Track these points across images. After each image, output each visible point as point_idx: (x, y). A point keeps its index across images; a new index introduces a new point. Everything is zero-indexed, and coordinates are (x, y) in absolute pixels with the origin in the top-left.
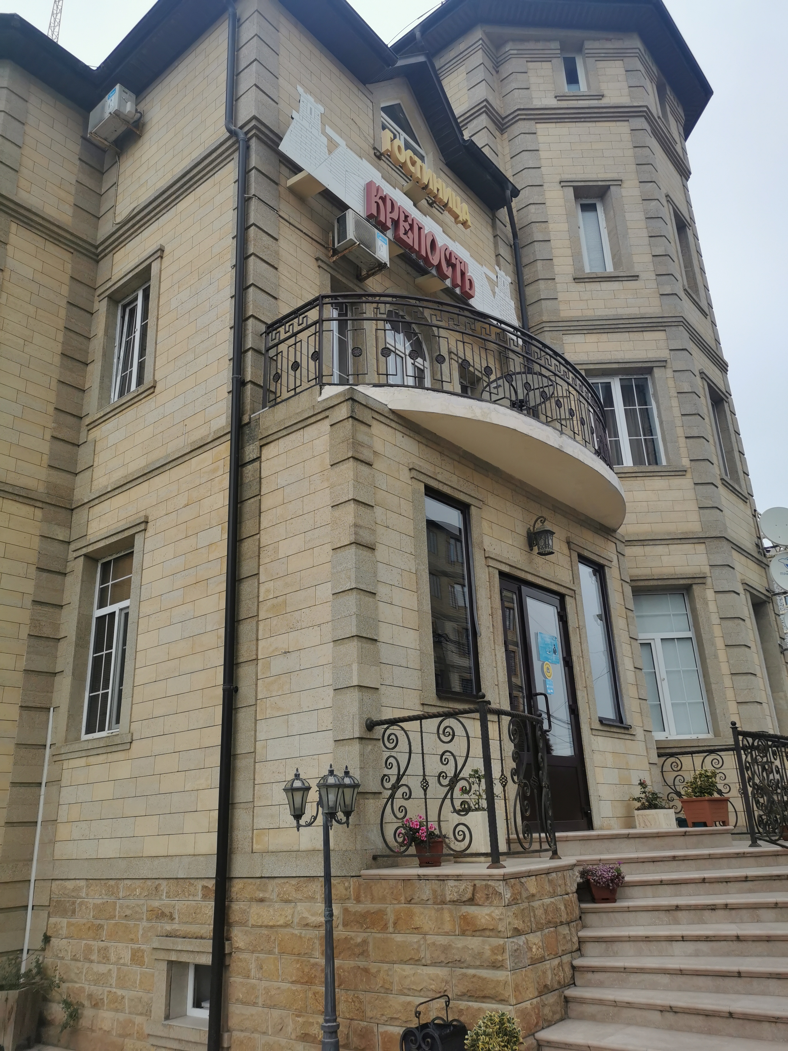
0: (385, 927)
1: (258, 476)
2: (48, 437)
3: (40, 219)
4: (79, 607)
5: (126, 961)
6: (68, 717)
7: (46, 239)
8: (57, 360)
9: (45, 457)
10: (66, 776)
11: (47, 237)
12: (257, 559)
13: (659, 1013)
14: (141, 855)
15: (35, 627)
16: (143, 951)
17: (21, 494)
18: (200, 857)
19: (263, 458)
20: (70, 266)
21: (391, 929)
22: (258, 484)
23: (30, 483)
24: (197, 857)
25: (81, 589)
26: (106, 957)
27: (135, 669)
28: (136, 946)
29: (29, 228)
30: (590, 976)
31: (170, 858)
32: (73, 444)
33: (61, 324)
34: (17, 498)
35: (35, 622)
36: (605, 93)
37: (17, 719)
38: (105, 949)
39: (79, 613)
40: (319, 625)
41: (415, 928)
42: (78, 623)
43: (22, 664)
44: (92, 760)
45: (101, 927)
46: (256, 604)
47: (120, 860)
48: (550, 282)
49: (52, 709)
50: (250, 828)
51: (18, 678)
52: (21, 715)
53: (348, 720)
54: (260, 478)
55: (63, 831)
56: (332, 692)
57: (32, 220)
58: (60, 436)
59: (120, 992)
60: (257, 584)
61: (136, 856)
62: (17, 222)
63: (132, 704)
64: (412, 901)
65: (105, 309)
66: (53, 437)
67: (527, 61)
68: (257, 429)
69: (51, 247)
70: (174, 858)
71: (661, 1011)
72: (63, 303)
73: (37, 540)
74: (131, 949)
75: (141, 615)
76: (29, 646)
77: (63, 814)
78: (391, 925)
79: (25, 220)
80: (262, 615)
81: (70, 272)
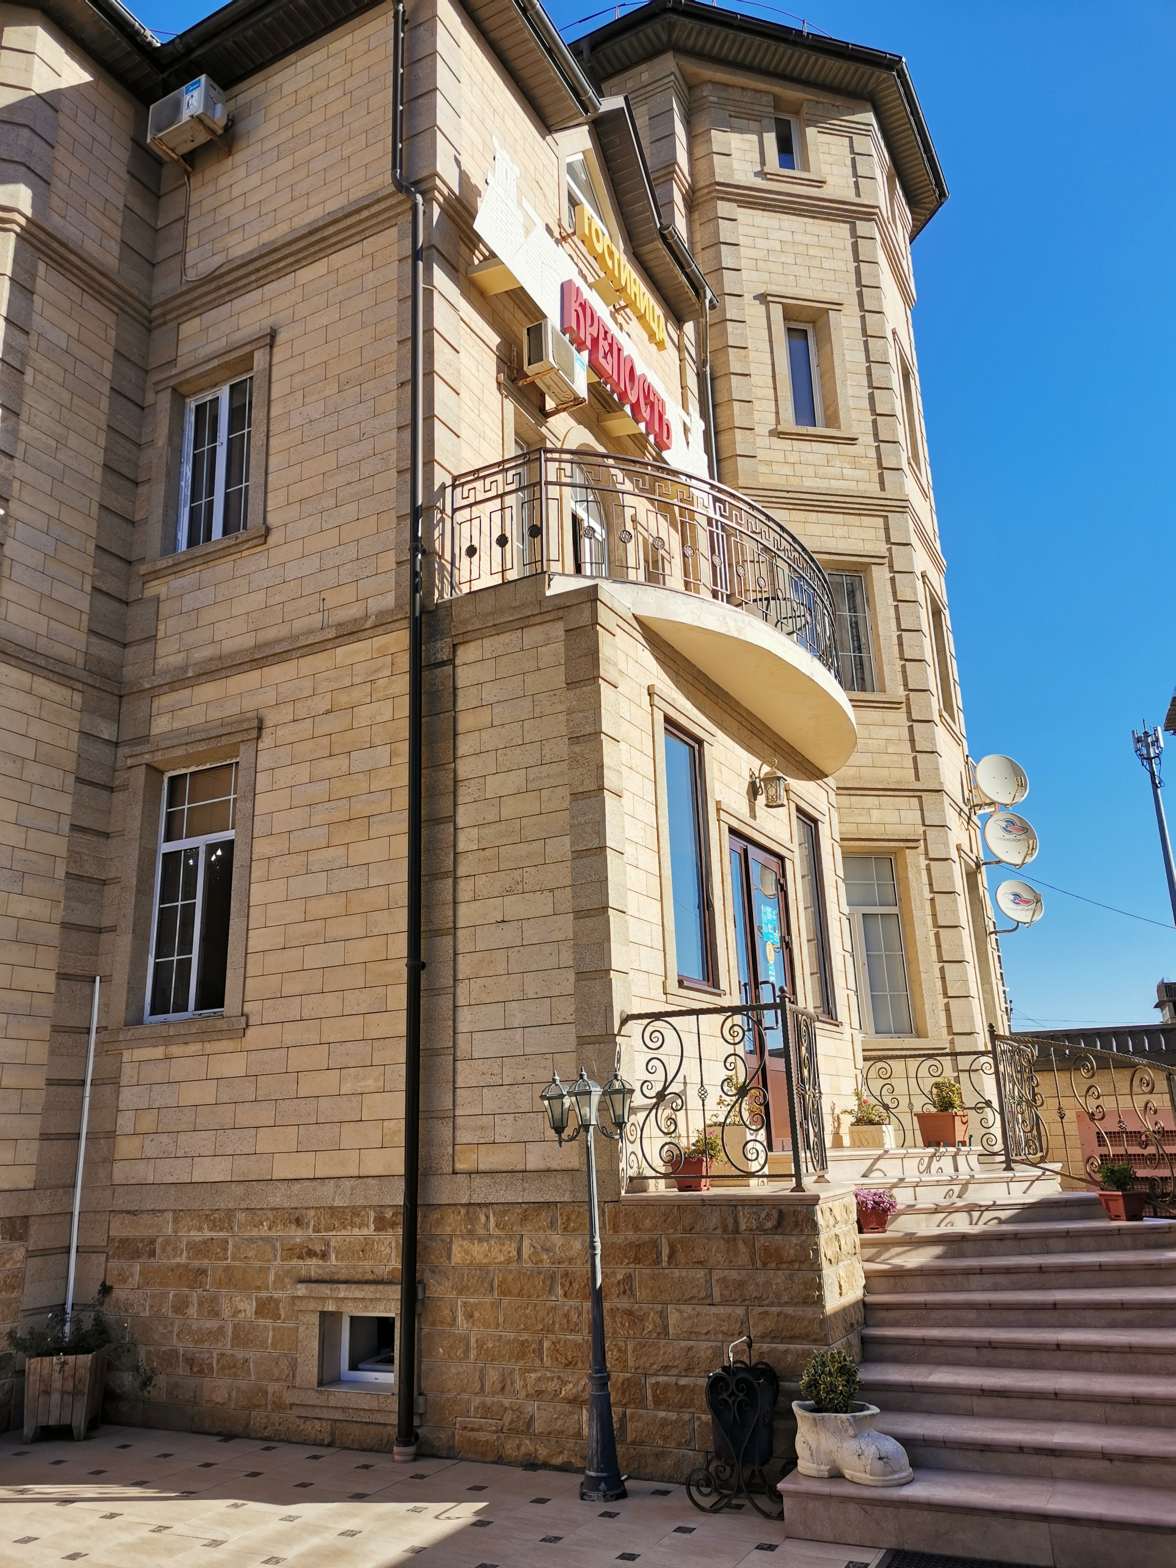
0: (658, 1261)
1: (451, 684)
2: (88, 588)
3: (78, 260)
4: (141, 838)
5: (249, 1315)
6: (128, 992)
7: (83, 290)
8: (98, 474)
9: (85, 617)
10: (128, 1073)
11: (84, 287)
12: (452, 796)
13: (975, 1349)
14: (269, 1177)
15: (75, 862)
16: (277, 1302)
17: (56, 670)
18: (369, 1180)
19: (458, 662)
20: (114, 333)
21: (664, 1264)
22: (452, 695)
23: (67, 653)
24: (365, 1180)
25: (143, 812)
26: (213, 1310)
27: (248, 930)
28: (264, 1294)
29: (63, 272)
30: (883, 1314)
31: (319, 1181)
32: (121, 601)
33: (103, 420)
34: (51, 675)
35: (74, 856)
36: (829, 180)
37: (53, 991)
38: (212, 1301)
39: (140, 846)
40: (551, 890)
41: (698, 1262)
42: (139, 860)
43: (59, 915)
44: (175, 1050)
45: (203, 1272)
46: (452, 855)
47: (233, 1185)
48: (748, 432)
49: (98, 978)
50: (450, 1142)
51: (54, 931)
52: (58, 986)
53: (598, 1012)
54: (455, 688)
55: (126, 1147)
56: (572, 977)
57: (67, 260)
58: (104, 588)
59: (240, 1354)
60: (452, 829)
61: (258, 1178)
62: (48, 260)
63: (245, 978)
64: (693, 1231)
65: (168, 406)
66: (94, 588)
67: (730, 116)
68: (447, 621)
69: (91, 304)
70: (327, 1181)
71: (977, 1348)
72: (106, 389)
73: (75, 737)
74: (257, 1299)
75: (255, 857)
76: (67, 890)
77: (125, 1123)
78: (665, 1258)
79: (57, 258)
80: (462, 871)
81: (113, 342)
